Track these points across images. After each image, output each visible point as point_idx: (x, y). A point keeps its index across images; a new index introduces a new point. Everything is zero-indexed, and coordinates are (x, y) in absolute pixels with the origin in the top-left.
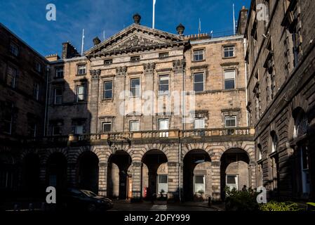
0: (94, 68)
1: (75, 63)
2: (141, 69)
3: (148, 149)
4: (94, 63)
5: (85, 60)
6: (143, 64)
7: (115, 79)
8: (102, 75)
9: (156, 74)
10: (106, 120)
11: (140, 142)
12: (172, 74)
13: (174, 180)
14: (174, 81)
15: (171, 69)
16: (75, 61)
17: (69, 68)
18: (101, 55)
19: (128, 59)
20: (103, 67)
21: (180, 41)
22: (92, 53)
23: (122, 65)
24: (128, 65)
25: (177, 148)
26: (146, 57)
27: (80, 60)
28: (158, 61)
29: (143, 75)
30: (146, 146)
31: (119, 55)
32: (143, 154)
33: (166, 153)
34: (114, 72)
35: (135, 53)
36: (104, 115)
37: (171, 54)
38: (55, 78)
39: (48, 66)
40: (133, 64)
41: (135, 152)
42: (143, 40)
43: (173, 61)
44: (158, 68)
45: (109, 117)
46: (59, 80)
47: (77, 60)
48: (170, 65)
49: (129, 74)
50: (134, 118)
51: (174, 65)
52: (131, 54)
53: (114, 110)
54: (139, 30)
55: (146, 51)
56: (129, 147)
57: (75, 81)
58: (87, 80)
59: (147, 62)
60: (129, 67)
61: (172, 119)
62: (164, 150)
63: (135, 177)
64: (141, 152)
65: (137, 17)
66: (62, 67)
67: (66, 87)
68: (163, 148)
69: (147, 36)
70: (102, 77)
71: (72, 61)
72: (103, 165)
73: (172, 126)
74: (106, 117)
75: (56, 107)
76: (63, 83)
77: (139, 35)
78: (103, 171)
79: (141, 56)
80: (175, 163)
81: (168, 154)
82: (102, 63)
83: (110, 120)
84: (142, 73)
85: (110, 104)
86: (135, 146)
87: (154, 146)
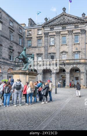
0: (45, 32)
1: (37, 29)
2: (66, 32)
3: (72, 67)
4: (46, 29)
5: (41, 28)
6: (68, 31)
7: (55, 36)
8: (49, 35)
9: (73, 35)
10: (52, 54)
11: (69, 64)
12: (80, 35)
13: (83, 79)
14: (81, 38)
15: (80, 33)
16: (36, 28)
17: (34, 31)
18: (49, 26)
19: (61, 28)
20: (50, 31)
21: (84, 21)
22: (45, 25)
23: (58, 31)
24: (61, 30)
25: (84, 66)
26: (69, 27)
27: (39, 28)
28: (74, 29)
29: (67, 35)
30: (72, 66)
31: (57, 26)
32: (70, 69)
33: (80, 68)
34: (54, 34)
35: (64, 26)
37: (79, 26)
38: (27, 36)
39: (24, 30)
40: (63, 30)
41: (67, 68)
42: (67, 20)
43: (81, 29)
44: (74, 32)
45: (53, 53)
46: (29, 37)
47: (38, 28)
48: (79, 31)
49: (61, 35)
50: (64, 53)
51: (81, 31)
52: (62, 26)
53: (55, 50)
54: (65, 15)
55: (69, 25)
56: (64, 66)
57: (37, 37)
58: (42, 37)
59: (69, 29)
60: (62, 31)
61: (80, 54)
62: (79, 67)
63: (67, 78)
64: (69, 68)
65: (64, 9)
66: (30, 31)
67: (33, 40)
68: (79, 66)
69: (69, 18)
70: (49, 36)
71: (35, 28)
72: (53, 73)
73: (80, 57)
74: (52, 53)
75: (28, 49)
76: (32, 38)
77: (66, 17)
78: (54, 76)
79: (66, 27)
80: (84, 72)
81: (81, 69)
82: (49, 29)
83: (54, 54)
84: (67, 34)
85: (53, 47)
86: (67, 65)
87: (75, 66)
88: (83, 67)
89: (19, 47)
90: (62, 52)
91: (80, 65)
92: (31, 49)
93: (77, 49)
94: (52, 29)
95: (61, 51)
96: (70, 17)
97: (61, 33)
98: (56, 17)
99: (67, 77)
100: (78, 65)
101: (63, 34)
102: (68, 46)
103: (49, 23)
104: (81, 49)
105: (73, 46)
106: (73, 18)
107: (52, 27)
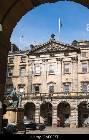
0: (30, 60)
1: (20, 56)
3: (61, 102)
4: (30, 57)
5: (25, 55)
6: (56, 59)
7: (42, 65)
8: (35, 63)
9: (63, 63)
10: (37, 86)
11: (56, 98)
12: (71, 63)
13: (73, 116)
14: (72, 67)
15: (70, 61)
16: (20, 55)
17: (17, 59)
18: (34, 54)
19: (49, 56)
20: (35, 59)
21: (75, 48)
22: (30, 52)
23: (46, 59)
26: (58, 55)
27: (23, 55)
28: (64, 57)
29: (56, 64)
30: (60, 100)
31: (44, 54)
32: (58, 104)
33: (69, 103)
34: (41, 62)
37: (70, 54)
38: (9, 64)
40: (51, 58)
41: (54, 103)
42: (56, 47)
43: (72, 57)
44: (64, 60)
45: (38, 84)
46: (11, 65)
47: (21, 55)
48: (70, 59)
49: (49, 63)
50: (51, 85)
51: (72, 60)
53: (41, 80)
54: (54, 42)
56: (51, 100)
57: (20, 66)
58: (26, 65)
59: (58, 57)
60: (49, 59)
61: (71, 85)
63: (54, 115)
65: (53, 36)
67: (15, 68)
68: (68, 101)
69: (58, 45)
71: (18, 56)
72: (38, 109)
73: (71, 89)
74: (36, 84)
75: (9, 78)
76: (14, 66)
77: (54, 44)
78: (38, 112)
79: (55, 55)
80: (74, 108)
82: (35, 57)
83: (39, 86)
85: (38, 77)
86: (54, 100)
87: (64, 100)
88: (74, 102)
90: (49, 83)
91: (70, 99)
92: (12, 79)
93: (68, 80)
94: (38, 56)
95: (48, 81)
96: (60, 44)
98: (43, 44)
99: (54, 113)
100: (68, 99)
102: (56, 76)
103: (35, 50)
104: (73, 80)
105: (62, 76)
106: (63, 45)
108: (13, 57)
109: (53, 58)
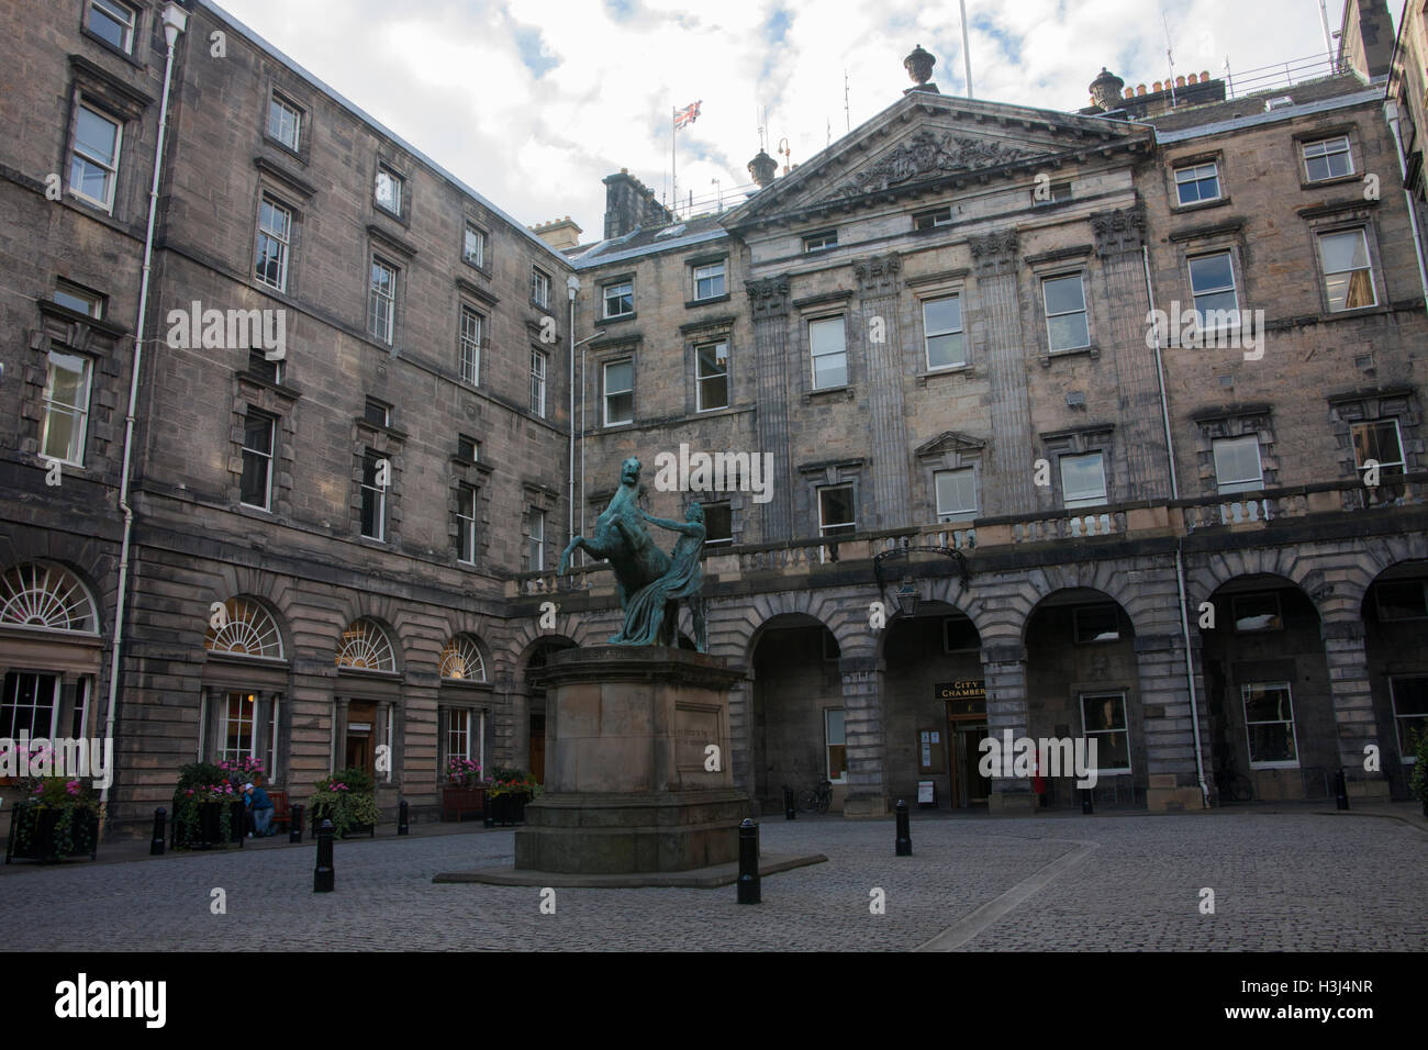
0: (761, 273)
1: (680, 259)
2: (958, 258)
3: (1045, 590)
4: (761, 252)
5: (719, 241)
6: (968, 241)
7: (855, 306)
8: (798, 294)
9: (1027, 273)
10: (832, 476)
11: (1006, 562)
12: (1096, 268)
13: (1169, 712)
14: (1107, 295)
15: (1085, 251)
16: (679, 250)
17: (658, 281)
18: (790, 220)
19: (904, 223)
20: (799, 266)
21: (1113, 137)
22: (754, 215)
23: (881, 250)
24: (903, 246)
25: (1170, 574)
26: (977, 208)
27: (700, 245)
28: (1030, 220)
29: (971, 282)
30: (1038, 577)
31: (862, 214)
32: (1026, 609)
33: (1123, 601)
34: (845, 281)
35: (930, 201)
36: (819, 456)
37: (1080, 189)
38: (601, 324)
39: (574, 281)
40: (924, 242)
41: (991, 605)
42: (956, 148)
43: (1094, 216)
44: (1033, 247)
45: (843, 465)
46: (616, 331)
47: (689, 247)
48: (1083, 235)
49: (910, 283)
50: (951, 459)
51: (1098, 235)
52: (912, 205)
53: (862, 432)
54: (937, 112)
55: (974, 191)
56: (965, 587)
57: (686, 330)
58: (729, 321)
59: (984, 229)
60: (912, 253)
61: (1119, 451)
62: (1114, 589)
63: (1001, 708)
64: (1018, 604)
65: (920, 63)
66: (626, 279)
67: (647, 355)
68: (1105, 578)
69: (972, 131)
70: (800, 305)
71: (666, 253)
72: (858, 665)
73: (1121, 480)
74: (830, 464)
75: (610, 440)
76: (637, 339)
77: (939, 127)
78: (862, 690)
79: (954, 210)
80: (1167, 638)
81: (1133, 604)
82: (794, 246)
83: (848, 476)
84: (964, 273)
85: (840, 410)
86: (989, 579)
87: (1069, 577)
88: (1160, 589)
89: (531, 434)
90: (933, 450)
91: (1123, 566)
92: (633, 444)
93: (1082, 407)
94: (820, 239)
95: (923, 434)
96: (985, 120)
97: (911, 268)
98: (848, 139)
99: (1001, 694)
100: (1106, 568)
101: (924, 280)
102: (982, 387)
103: (795, 190)
104: (1124, 404)
105: (1036, 378)
106: (1010, 123)
107: (816, 224)
108: (623, 270)
109: (937, 240)
